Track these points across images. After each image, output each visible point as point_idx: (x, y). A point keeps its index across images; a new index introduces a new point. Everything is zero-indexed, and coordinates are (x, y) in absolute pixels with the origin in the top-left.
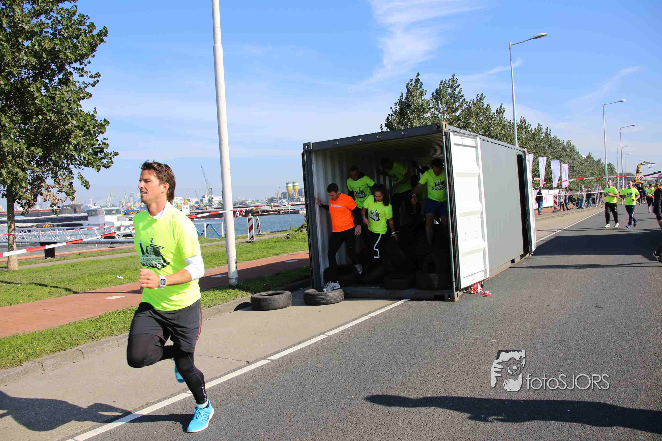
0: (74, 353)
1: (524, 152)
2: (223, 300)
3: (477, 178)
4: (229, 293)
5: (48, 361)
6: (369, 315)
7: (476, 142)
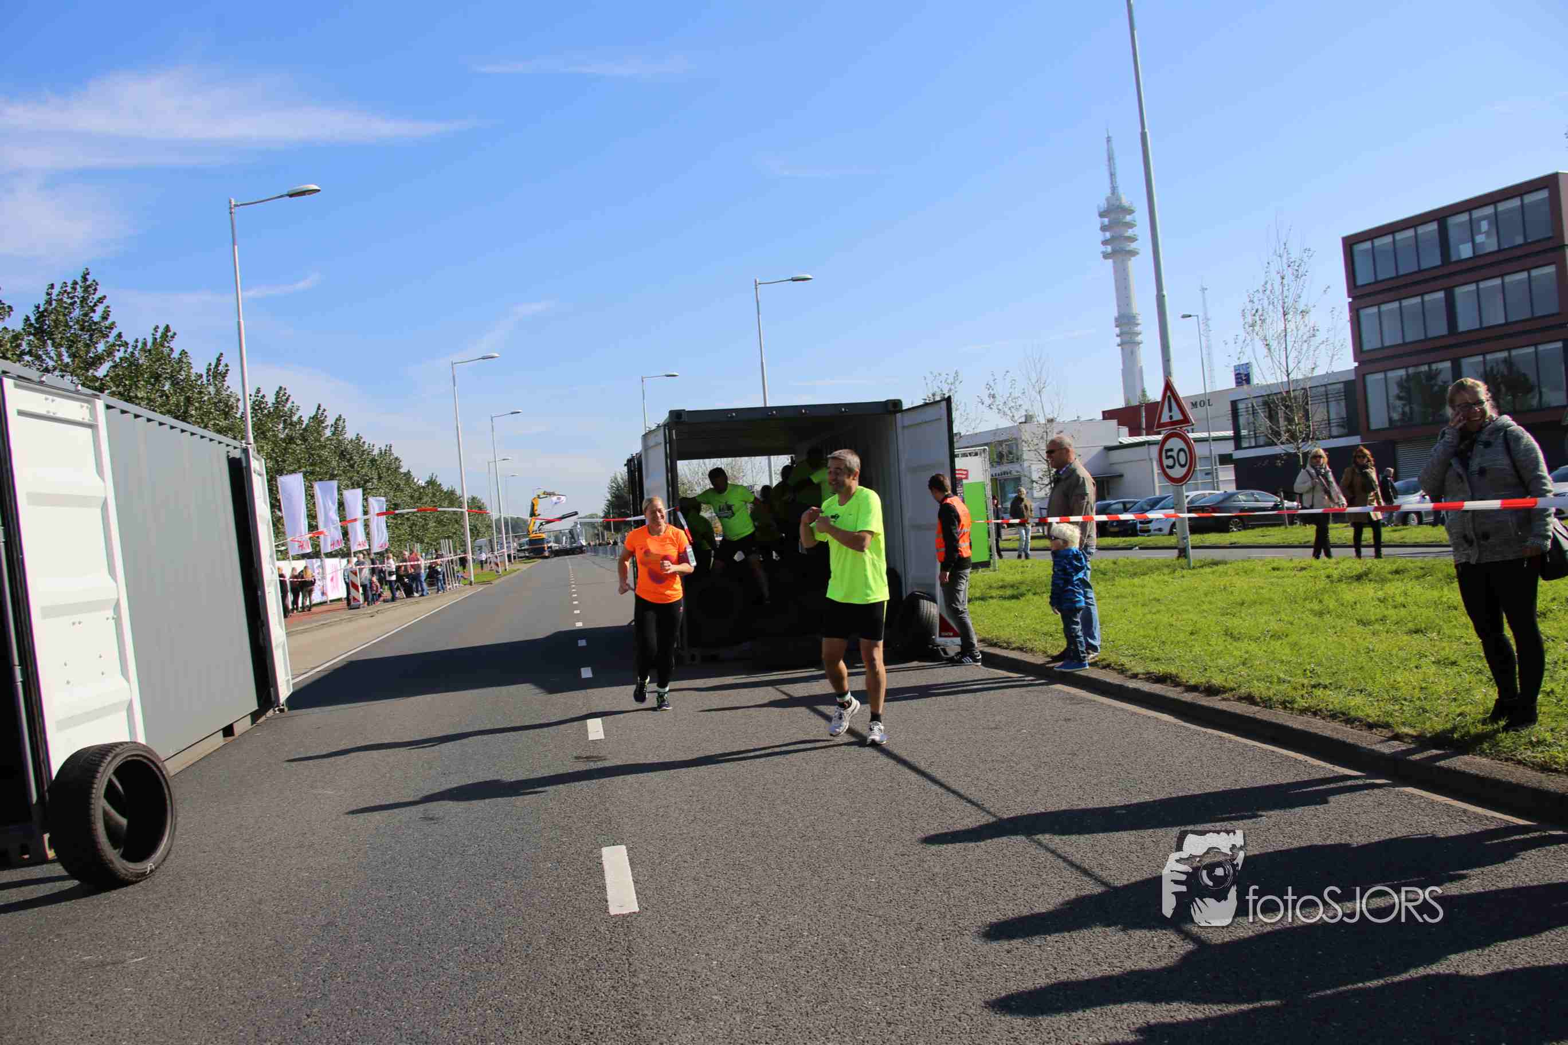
1: (245, 451)
3: (99, 511)
7: (93, 411)
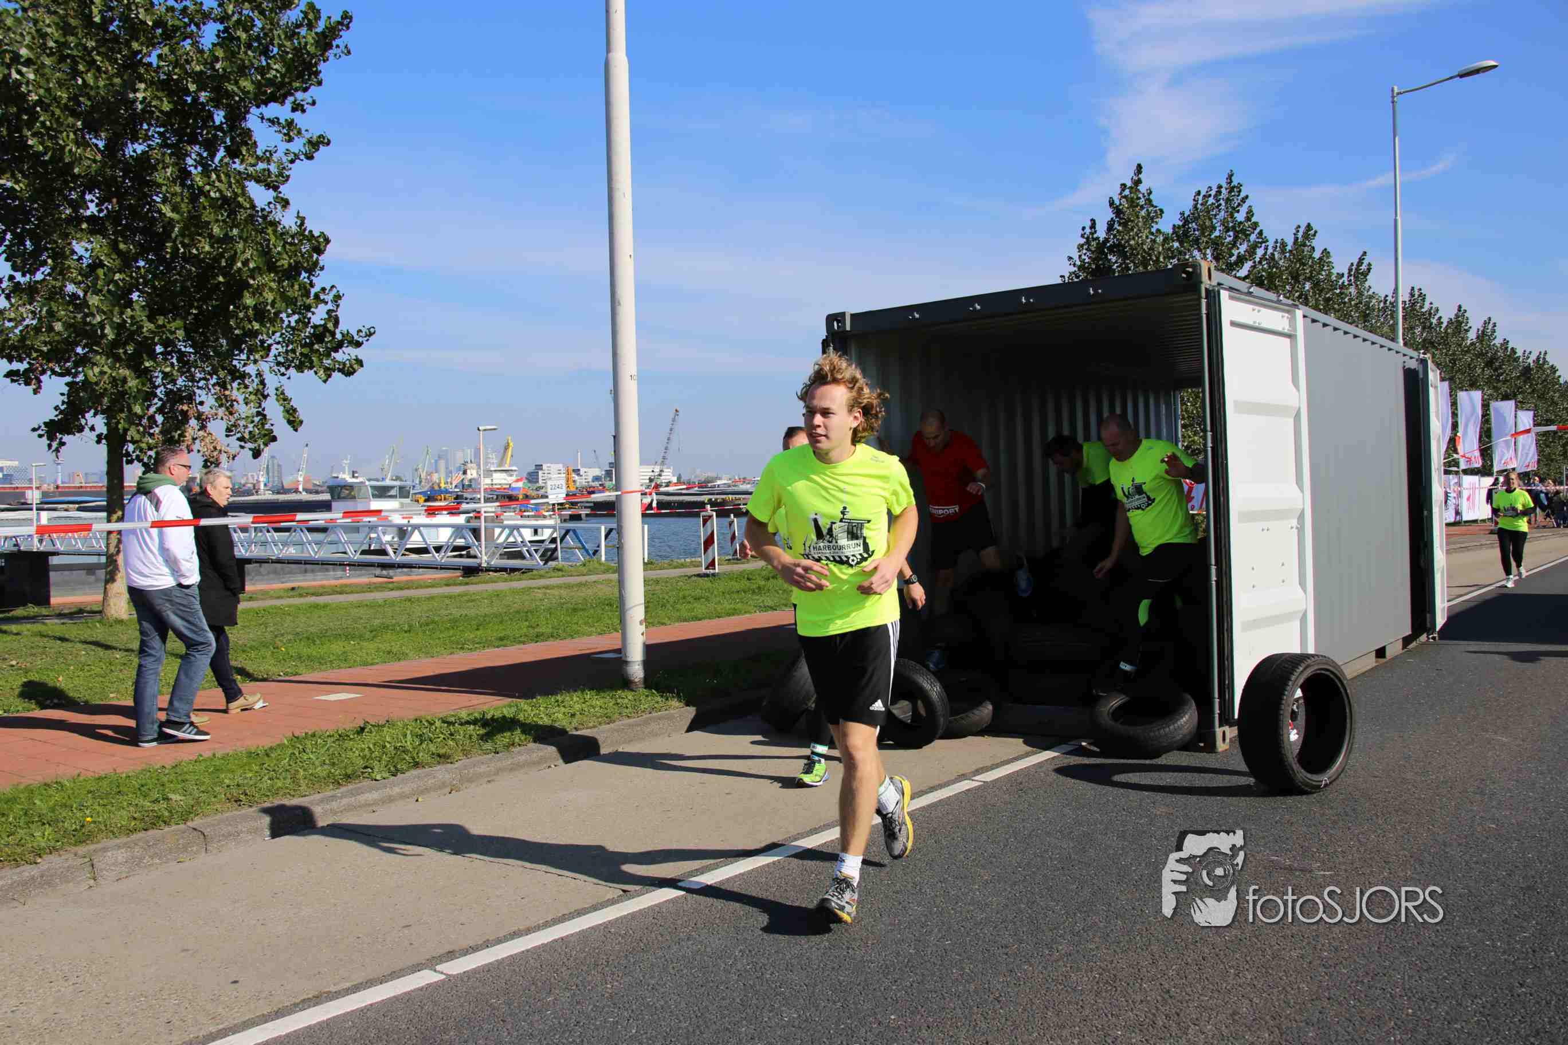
0: (183, 838)
2: (601, 717)
3: (1293, 421)
4: (619, 701)
5: (109, 854)
6: (977, 778)
7: (1292, 322)
